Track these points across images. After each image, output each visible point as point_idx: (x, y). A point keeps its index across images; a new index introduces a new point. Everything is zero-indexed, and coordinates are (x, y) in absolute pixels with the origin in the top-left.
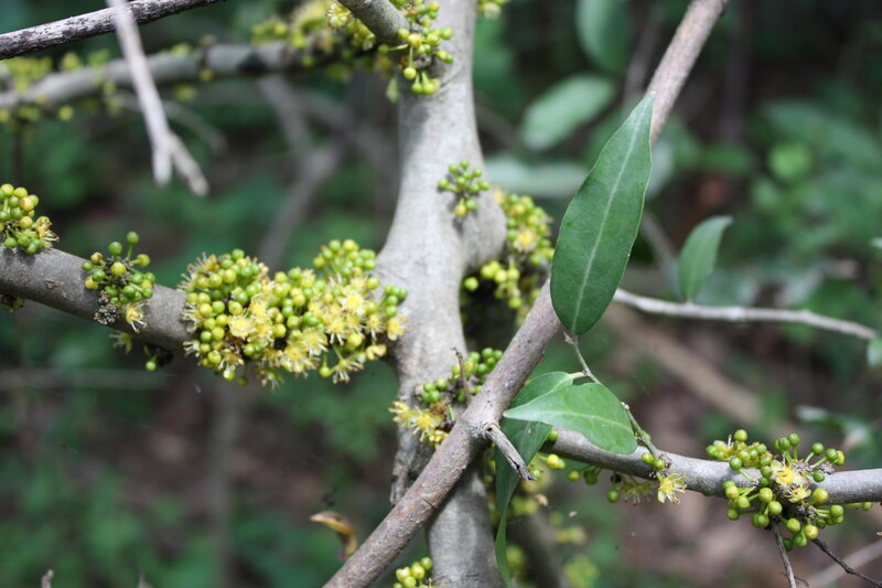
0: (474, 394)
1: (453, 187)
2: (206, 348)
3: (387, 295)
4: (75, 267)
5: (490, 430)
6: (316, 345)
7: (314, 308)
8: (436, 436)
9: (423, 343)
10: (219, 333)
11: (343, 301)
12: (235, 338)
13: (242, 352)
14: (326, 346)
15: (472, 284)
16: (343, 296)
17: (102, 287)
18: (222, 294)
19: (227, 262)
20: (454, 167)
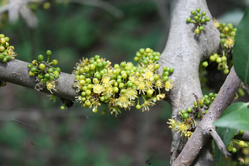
0: (204, 114)
1: (194, 21)
2: (84, 99)
3: (165, 71)
4: (25, 67)
5: (211, 131)
6: (133, 96)
7: (132, 79)
8: (188, 134)
9: (182, 92)
10: (89, 92)
11: (144, 75)
12: (96, 94)
13: (99, 100)
14: (137, 96)
15: (206, 64)
16: (144, 73)
17: (36, 75)
18: (90, 75)
19: (92, 60)
20: (193, 12)
